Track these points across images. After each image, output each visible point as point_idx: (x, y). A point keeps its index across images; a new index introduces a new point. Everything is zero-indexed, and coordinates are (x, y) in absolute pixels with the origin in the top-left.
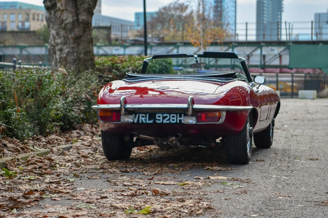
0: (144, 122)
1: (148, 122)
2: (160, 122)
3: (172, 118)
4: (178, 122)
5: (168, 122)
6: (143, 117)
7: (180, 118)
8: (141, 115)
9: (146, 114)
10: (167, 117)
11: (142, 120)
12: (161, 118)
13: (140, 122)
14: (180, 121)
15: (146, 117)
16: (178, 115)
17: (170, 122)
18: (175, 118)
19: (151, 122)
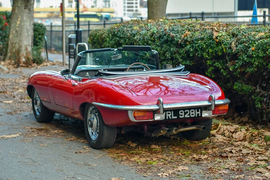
0: (170, 118)
1: (173, 117)
2: (183, 117)
3: (191, 113)
4: (196, 116)
5: (189, 116)
6: (169, 114)
7: (198, 113)
8: (167, 112)
9: (171, 111)
10: (187, 112)
11: (168, 116)
12: (183, 114)
13: (167, 118)
14: (198, 114)
15: (171, 114)
16: (196, 110)
17: (190, 116)
18: (194, 113)
19: (176, 117)
